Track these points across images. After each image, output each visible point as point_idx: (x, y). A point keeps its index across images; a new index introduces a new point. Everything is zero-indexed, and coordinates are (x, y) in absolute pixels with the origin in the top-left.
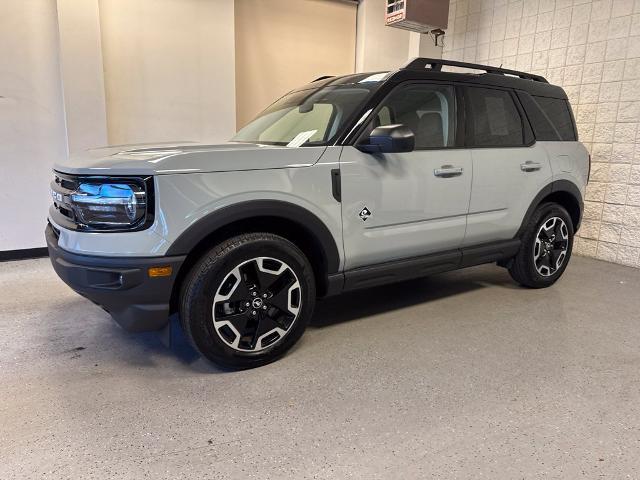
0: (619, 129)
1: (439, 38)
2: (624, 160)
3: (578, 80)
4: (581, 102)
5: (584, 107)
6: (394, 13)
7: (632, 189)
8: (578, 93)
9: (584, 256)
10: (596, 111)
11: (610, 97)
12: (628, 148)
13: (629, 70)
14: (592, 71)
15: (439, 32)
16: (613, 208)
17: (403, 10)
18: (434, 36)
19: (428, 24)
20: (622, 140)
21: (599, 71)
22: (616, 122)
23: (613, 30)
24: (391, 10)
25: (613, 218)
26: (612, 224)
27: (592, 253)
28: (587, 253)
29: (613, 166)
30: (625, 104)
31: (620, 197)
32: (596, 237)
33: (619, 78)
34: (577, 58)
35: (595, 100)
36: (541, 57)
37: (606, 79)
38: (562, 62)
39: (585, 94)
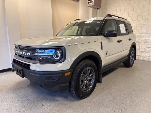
0: (142, 30)
1: (98, 10)
2: (144, 37)
3: (132, 20)
5: (134, 26)
7: (146, 44)
10: (136, 27)
11: (140, 24)
12: (144, 35)
13: (144, 18)
14: (135, 18)
16: (142, 48)
17: (93, 3)
20: (143, 33)
21: (137, 18)
22: (141, 29)
23: (140, 9)
24: (89, 3)
25: (142, 50)
26: (141, 52)
29: (141, 39)
30: (143, 25)
31: (143, 46)
33: (142, 20)
34: (131, 15)
35: (136, 24)
36: (122, 15)
37: (138, 20)
38: (128, 16)
39: (134, 23)
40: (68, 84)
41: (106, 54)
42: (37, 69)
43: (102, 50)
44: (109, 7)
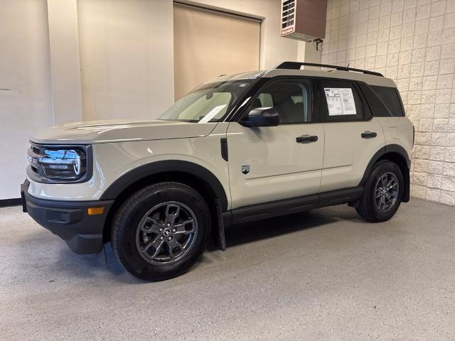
0: (453, 108)
1: (319, 45)
4: (424, 89)
6: (287, 28)
8: (422, 83)
9: (431, 201)
10: (435, 95)
11: (445, 85)
14: (431, 66)
15: (319, 41)
16: (451, 165)
17: (294, 26)
18: (315, 43)
19: (311, 35)
21: (437, 67)
22: (451, 103)
23: (446, 37)
24: (284, 26)
25: (451, 173)
26: (449, 177)
27: (437, 199)
28: (433, 199)
29: (449, 135)
32: (439, 187)
34: (420, 58)
35: (434, 87)
36: (393, 58)
37: (442, 72)
38: (409, 60)
39: (427, 83)
40: (101, 236)
41: (245, 172)
42: (43, 195)
43: (227, 160)
44: (355, 35)
